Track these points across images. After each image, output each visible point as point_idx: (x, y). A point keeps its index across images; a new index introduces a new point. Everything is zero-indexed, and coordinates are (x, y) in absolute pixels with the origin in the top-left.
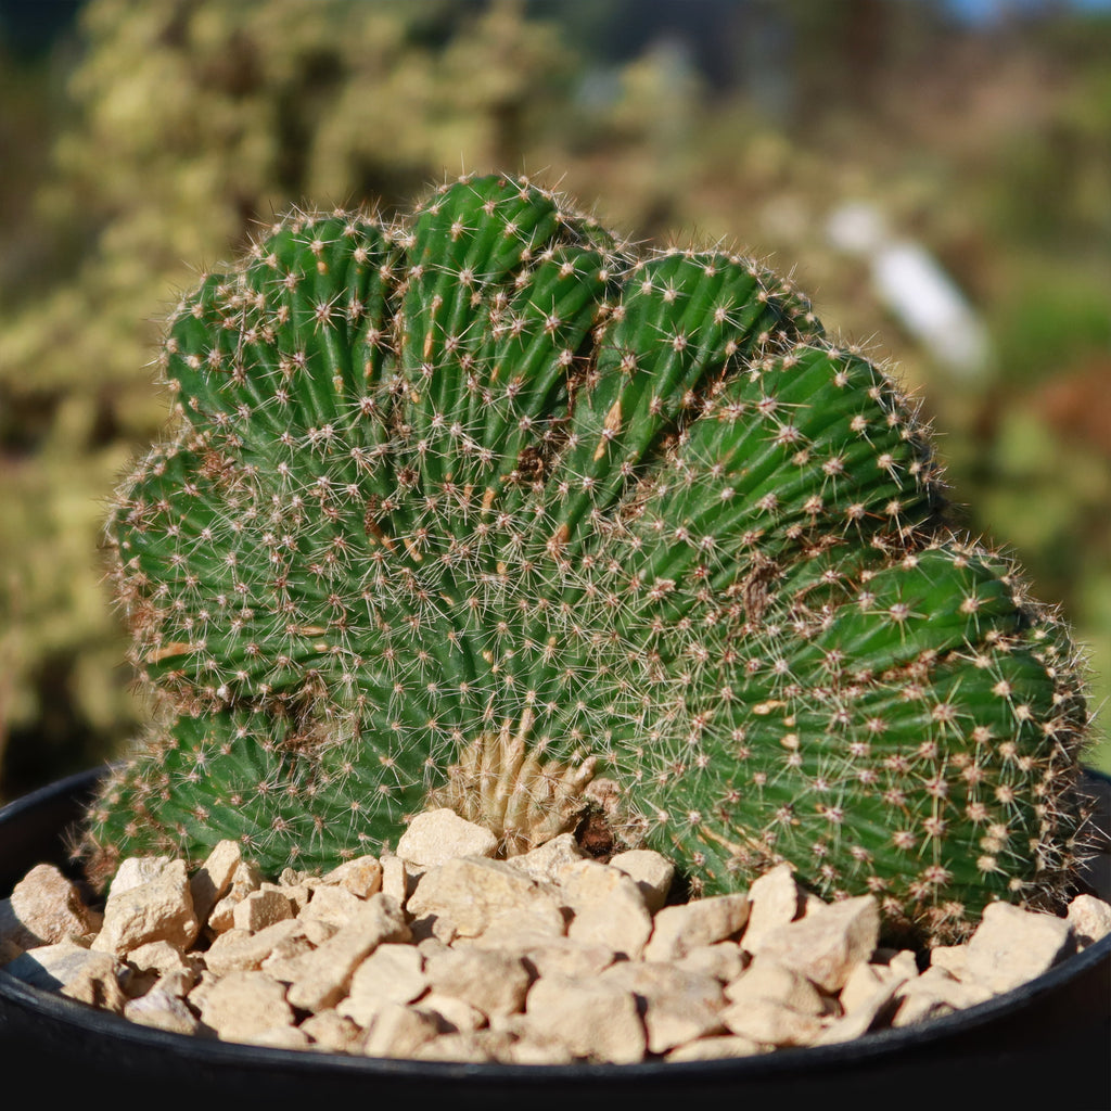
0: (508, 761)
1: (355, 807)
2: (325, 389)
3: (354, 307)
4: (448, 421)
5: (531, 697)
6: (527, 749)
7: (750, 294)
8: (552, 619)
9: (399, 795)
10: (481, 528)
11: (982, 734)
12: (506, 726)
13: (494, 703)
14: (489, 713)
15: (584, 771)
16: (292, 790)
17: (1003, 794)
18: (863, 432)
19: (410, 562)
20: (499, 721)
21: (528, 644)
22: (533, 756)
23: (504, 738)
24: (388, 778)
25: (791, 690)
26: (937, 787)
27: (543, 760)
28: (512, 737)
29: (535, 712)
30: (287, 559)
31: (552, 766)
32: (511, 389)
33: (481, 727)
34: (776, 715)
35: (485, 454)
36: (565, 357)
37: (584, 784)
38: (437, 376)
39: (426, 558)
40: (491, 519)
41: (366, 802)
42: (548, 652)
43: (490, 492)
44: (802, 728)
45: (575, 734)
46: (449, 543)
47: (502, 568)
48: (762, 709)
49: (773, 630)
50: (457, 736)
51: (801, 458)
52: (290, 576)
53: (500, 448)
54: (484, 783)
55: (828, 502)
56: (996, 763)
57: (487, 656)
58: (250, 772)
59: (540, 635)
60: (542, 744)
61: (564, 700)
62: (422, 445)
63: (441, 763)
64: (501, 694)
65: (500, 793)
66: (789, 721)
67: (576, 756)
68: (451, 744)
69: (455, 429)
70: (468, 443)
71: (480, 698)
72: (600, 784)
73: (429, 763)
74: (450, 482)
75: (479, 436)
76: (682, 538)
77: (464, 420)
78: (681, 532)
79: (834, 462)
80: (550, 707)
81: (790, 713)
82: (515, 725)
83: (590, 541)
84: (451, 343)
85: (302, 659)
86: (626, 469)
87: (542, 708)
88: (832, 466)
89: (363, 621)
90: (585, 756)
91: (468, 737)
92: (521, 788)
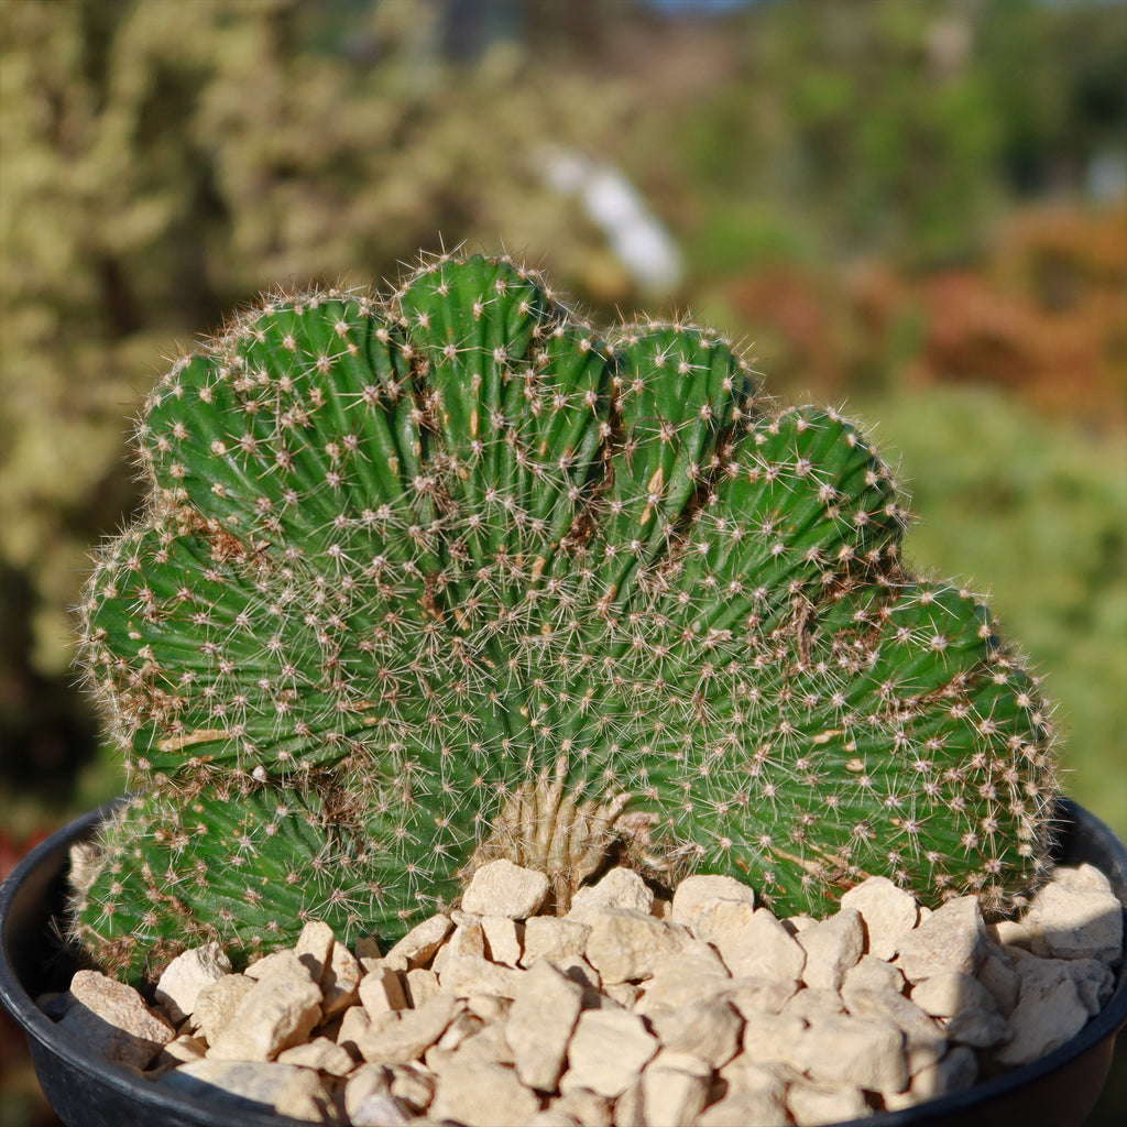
0: (547, 808)
1: (412, 869)
3: (392, 387)
4: (501, 495)
5: (567, 745)
6: (564, 793)
8: (595, 673)
9: (454, 851)
10: (532, 594)
11: (1015, 741)
12: (544, 775)
13: (533, 755)
14: (529, 764)
15: (616, 806)
16: (345, 861)
17: (1031, 790)
18: (877, 486)
19: (461, 633)
20: (537, 769)
21: (564, 697)
22: (571, 799)
23: (542, 787)
24: (446, 837)
25: (847, 720)
27: (580, 801)
28: (550, 784)
29: (571, 758)
30: (337, 639)
31: (588, 805)
32: (564, 461)
33: (523, 778)
34: (835, 743)
35: (538, 525)
36: (605, 430)
37: (615, 818)
38: (485, 454)
39: (476, 626)
40: (541, 585)
41: (422, 864)
42: (584, 702)
43: (541, 560)
45: (609, 774)
46: (497, 610)
47: (546, 630)
48: (824, 738)
49: (822, 668)
50: (501, 789)
51: (833, 512)
52: (341, 655)
54: (528, 829)
55: (857, 550)
56: (1024, 765)
57: (524, 712)
58: (301, 848)
59: (577, 687)
60: (580, 786)
61: (598, 743)
62: (475, 520)
63: (489, 816)
64: (539, 745)
65: (543, 837)
66: (851, 747)
67: (608, 795)
68: (497, 797)
69: (508, 503)
70: (520, 517)
71: (518, 751)
72: (635, 817)
73: (479, 817)
74: (503, 553)
75: (531, 509)
76: (737, 591)
77: (516, 494)
78: (735, 586)
79: (861, 514)
80: (586, 752)
81: (849, 739)
82: (552, 773)
83: (636, 598)
84: (497, 421)
85: (352, 733)
86: (667, 530)
87: (578, 754)
88: (860, 518)
89: (416, 691)
90: (619, 792)
91: (512, 788)
92: (564, 831)
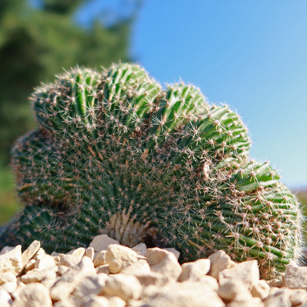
0: (125, 222)
1: (77, 233)
3: (89, 88)
4: (115, 118)
5: (132, 202)
6: (130, 217)
8: (141, 178)
9: (91, 230)
10: (122, 150)
12: (125, 210)
13: (121, 203)
14: (120, 207)
15: (146, 225)
16: (58, 227)
18: (237, 125)
19: (99, 159)
20: (122, 209)
21: (132, 186)
22: (132, 220)
23: (123, 215)
24: (88, 225)
25: (218, 197)
26: (269, 227)
27: (135, 221)
28: (126, 214)
29: (133, 207)
30: (63, 158)
31: (138, 223)
32: (135, 109)
33: (117, 210)
34: (214, 205)
35: (125, 128)
37: (147, 229)
39: (105, 158)
40: (125, 147)
41: (80, 232)
42: (139, 188)
43: (126, 139)
45: (145, 214)
46: (112, 154)
47: (127, 162)
48: (209, 203)
49: (212, 180)
50: (109, 213)
51: (220, 130)
52: (63, 162)
53: (129, 127)
54: (117, 228)
57: (120, 190)
58: (45, 221)
60: (135, 217)
61: (142, 204)
62: (106, 125)
63: (104, 221)
64: (124, 201)
65: (122, 230)
66: (218, 207)
67: (144, 221)
68: (107, 215)
69: (117, 120)
70: (121, 125)
71: (117, 202)
72: (152, 229)
73: (100, 220)
74: (114, 136)
75: (124, 123)
76: (184, 152)
77: (120, 118)
78: (184, 150)
80: (138, 205)
81: (218, 205)
82: (127, 210)
83: (155, 154)
85: (65, 188)
87: (136, 206)
89: (84, 177)
90: (148, 220)
91: (113, 213)
92: (128, 229)
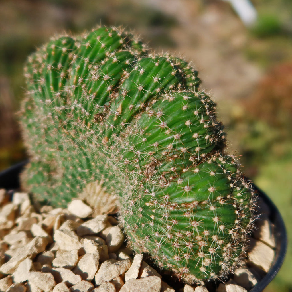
0: (97, 190)
1: (61, 194)
2: (49, 89)
3: (60, 65)
4: (78, 103)
5: (102, 176)
7: (169, 72)
10: (87, 133)
11: (206, 233)
12: (97, 182)
13: (94, 175)
14: (93, 178)
15: (114, 197)
16: (49, 186)
17: (211, 251)
18: (189, 126)
20: (95, 180)
21: (102, 163)
22: (103, 191)
25: (155, 202)
26: (190, 246)
27: (105, 192)
28: (98, 185)
29: (104, 180)
30: (45, 131)
31: (107, 194)
32: (93, 96)
33: (90, 181)
34: (150, 207)
35: (87, 114)
36: (109, 89)
38: (77, 89)
39: (76, 138)
40: (89, 131)
42: (106, 167)
43: (89, 124)
44: (156, 215)
45: (113, 188)
48: (147, 204)
49: (154, 182)
50: (85, 182)
51: (167, 132)
52: (46, 136)
53: (91, 113)
54: (91, 194)
55: (174, 146)
56: (210, 241)
57: (93, 164)
60: (105, 189)
61: (110, 180)
62: (73, 108)
63: (81, 188)
64: (96, 174)
65: (94, 198)
66: (154, 211)
67: (113, 193)
68: (83, 184)
69: (80, 105)
70: (83, 110)
71: (91, 174)
73: (78, 187)
74: (79, 119)
75: (86, 108)
76: (132, 149)
77: (82, 103)
78: (132, 148)
79: (177, 135)
80: (107, 180)
81: (154, 208)
82: (99, 182)
83: (113, 143)
84: (80, 80)
85: (50, 156)
86: (122, 124)
88: (176, 136)
89: (62, 150)
91: (87, 182)
92: (99, 198)
